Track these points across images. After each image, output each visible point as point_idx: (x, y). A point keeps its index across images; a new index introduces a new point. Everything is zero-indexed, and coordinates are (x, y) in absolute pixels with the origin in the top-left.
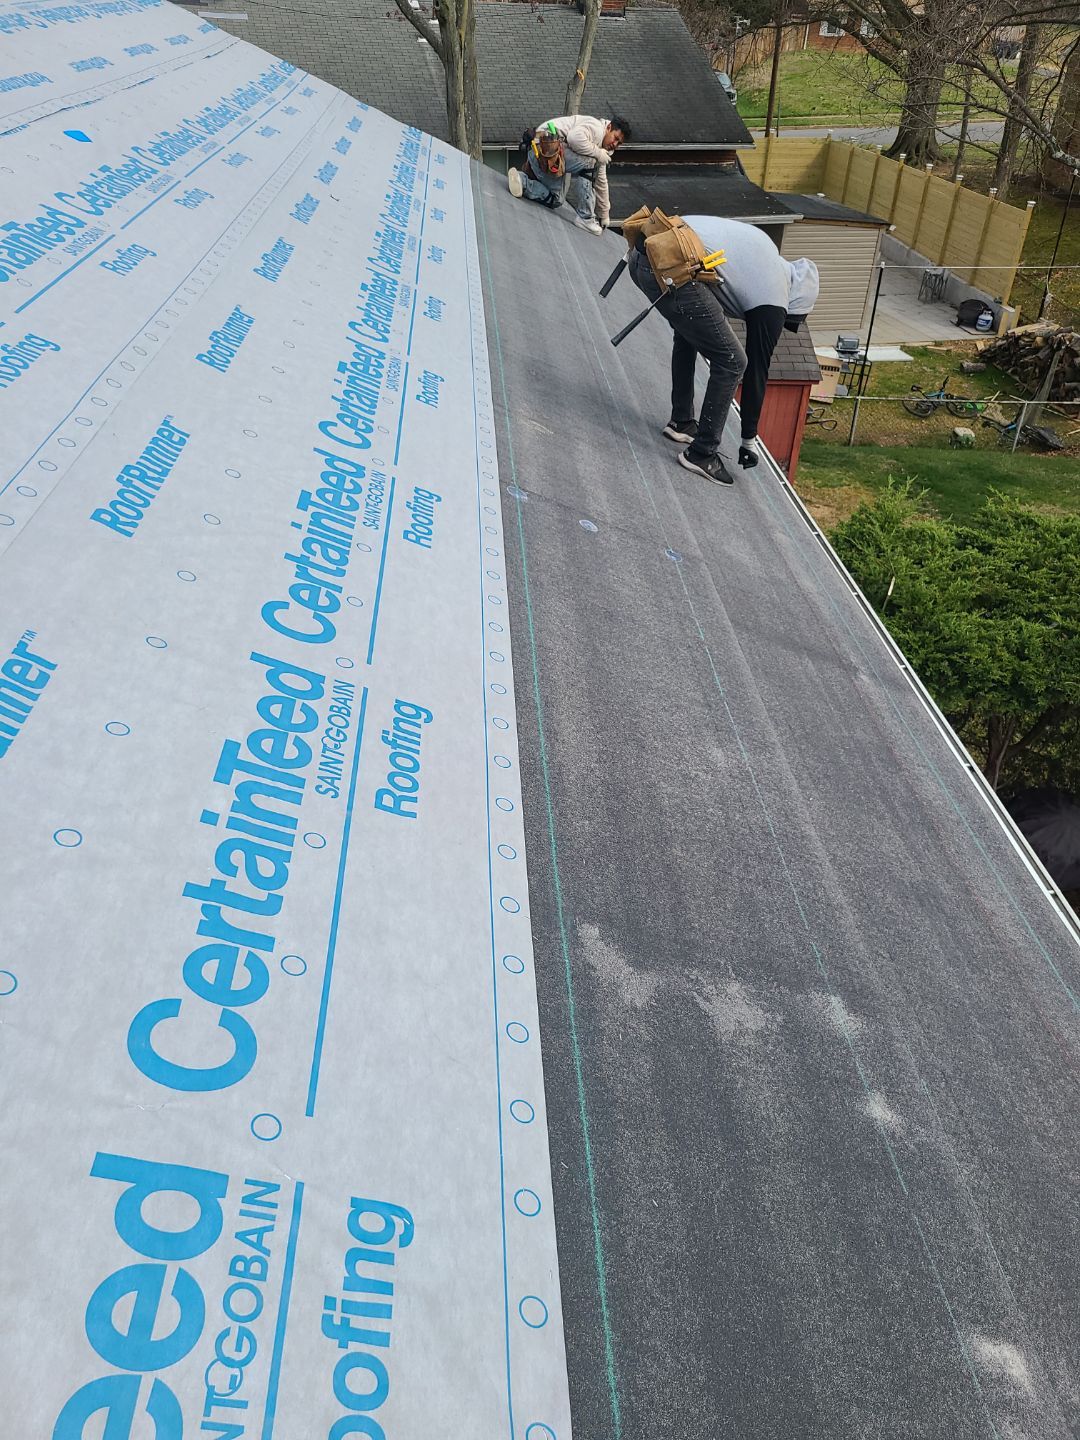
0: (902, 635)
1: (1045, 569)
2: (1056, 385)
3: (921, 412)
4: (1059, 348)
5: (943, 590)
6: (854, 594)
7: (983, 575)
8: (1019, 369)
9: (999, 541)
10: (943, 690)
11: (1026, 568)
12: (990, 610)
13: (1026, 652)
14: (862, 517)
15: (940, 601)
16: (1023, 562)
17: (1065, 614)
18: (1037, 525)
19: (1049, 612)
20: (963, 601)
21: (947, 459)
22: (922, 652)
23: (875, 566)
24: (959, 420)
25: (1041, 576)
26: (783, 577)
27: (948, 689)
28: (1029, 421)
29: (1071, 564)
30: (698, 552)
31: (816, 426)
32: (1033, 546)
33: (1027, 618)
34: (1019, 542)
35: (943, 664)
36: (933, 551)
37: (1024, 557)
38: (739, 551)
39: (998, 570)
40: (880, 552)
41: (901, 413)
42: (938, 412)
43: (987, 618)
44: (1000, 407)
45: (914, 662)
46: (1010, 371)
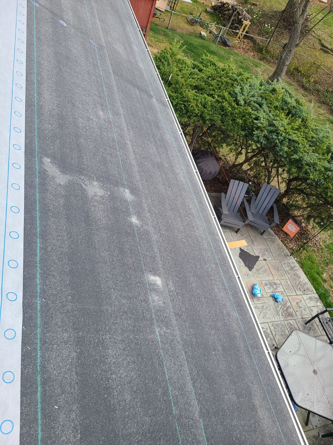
0: (171, 94)
1: (216, 81)
2: (232, 24)
3: (192, 23)
4: (235, 11)
5: (186, 81)
6: (156, 73)
7: (198, 79)
8: (223, 16)
9: (204, 68)
10: (181, 114)
11: (211, 79)
12: (198, 91)
13: (206, 106)
14: (165, 51)
15: (184, 84)
16: (210, 77)
17: (219, 96)
18: (216, 66)
19: (214, 95)
20: (191, 86)
21: (197, 42)
22: (176, 100)
23: (167, 69)
24: (203, 29)
25: (214, 83)
27: (182, 114)
28: (223, 35)
29: (223, 80)
31: (158, 19)
32: (214, 72)
33: (208, 95)
34: (210, 70)
35: (182, 105)
36: (185, 68)
37: (210, 75)
39: (203, 78)
40: (169, 64)
41: (186, 22)
42: (197, 24)
43: (197, 93)
44: (215, 28)
45: (174, 103)
46: (220, 15)
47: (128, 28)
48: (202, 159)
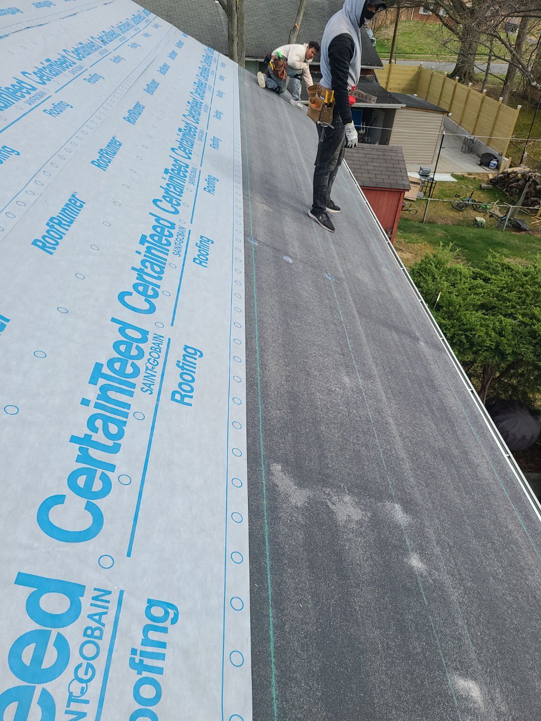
0: (443, 321)
1: (515, 292)
2: (526, 198)
3: (459, 208)
4: (529, 180)
5: (464, 300)
6: (419, 300)
7: (484, 293)
8: (509, 190)
9: (493, 277)
10: (461, 350)
11: (506, 291)
12: (487, 311)
13: (503, 333)
14: (426, 261)
15: (462, 305)
16: (504, 288)
17: (524, 315)
18: (512, 270)
19: (516, 314)
20: (474, 305)
21: (471, 233)
22: (452, 330)
23: (431, 285)
24: (478, 213)
25: (513, 295)
26: (384, 290)
27: (464, 349)
28: (512, 216)
29: (528, 290)
30: (343, 276)
31: (407, 212)
32: (511, 280)
33: (505, 316)
34: (503, 278)
35: (462, 337)
36: (460, 280)
37: (505, 285)
38: (364, 276)
39: (492, 291)
40: (434, 279)
41: (449, 208)
42: (467, 208)
43: (485, 315)
44: (498, 208)
45: (448, 335)
46: (504, 190)
47: (373, 245)
48: (504, 415)
